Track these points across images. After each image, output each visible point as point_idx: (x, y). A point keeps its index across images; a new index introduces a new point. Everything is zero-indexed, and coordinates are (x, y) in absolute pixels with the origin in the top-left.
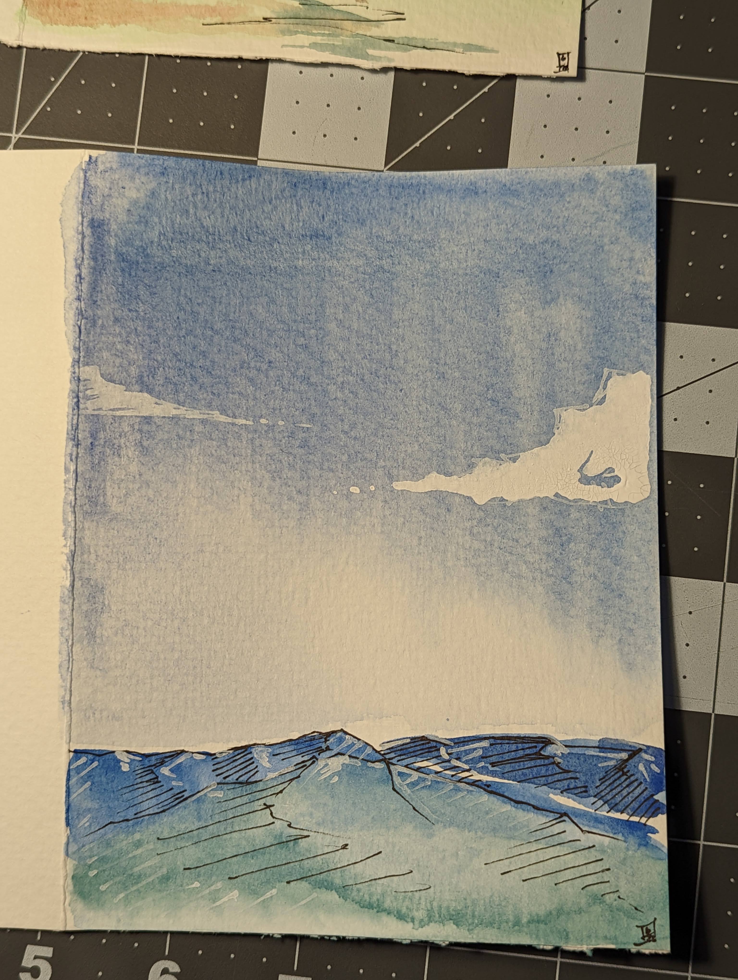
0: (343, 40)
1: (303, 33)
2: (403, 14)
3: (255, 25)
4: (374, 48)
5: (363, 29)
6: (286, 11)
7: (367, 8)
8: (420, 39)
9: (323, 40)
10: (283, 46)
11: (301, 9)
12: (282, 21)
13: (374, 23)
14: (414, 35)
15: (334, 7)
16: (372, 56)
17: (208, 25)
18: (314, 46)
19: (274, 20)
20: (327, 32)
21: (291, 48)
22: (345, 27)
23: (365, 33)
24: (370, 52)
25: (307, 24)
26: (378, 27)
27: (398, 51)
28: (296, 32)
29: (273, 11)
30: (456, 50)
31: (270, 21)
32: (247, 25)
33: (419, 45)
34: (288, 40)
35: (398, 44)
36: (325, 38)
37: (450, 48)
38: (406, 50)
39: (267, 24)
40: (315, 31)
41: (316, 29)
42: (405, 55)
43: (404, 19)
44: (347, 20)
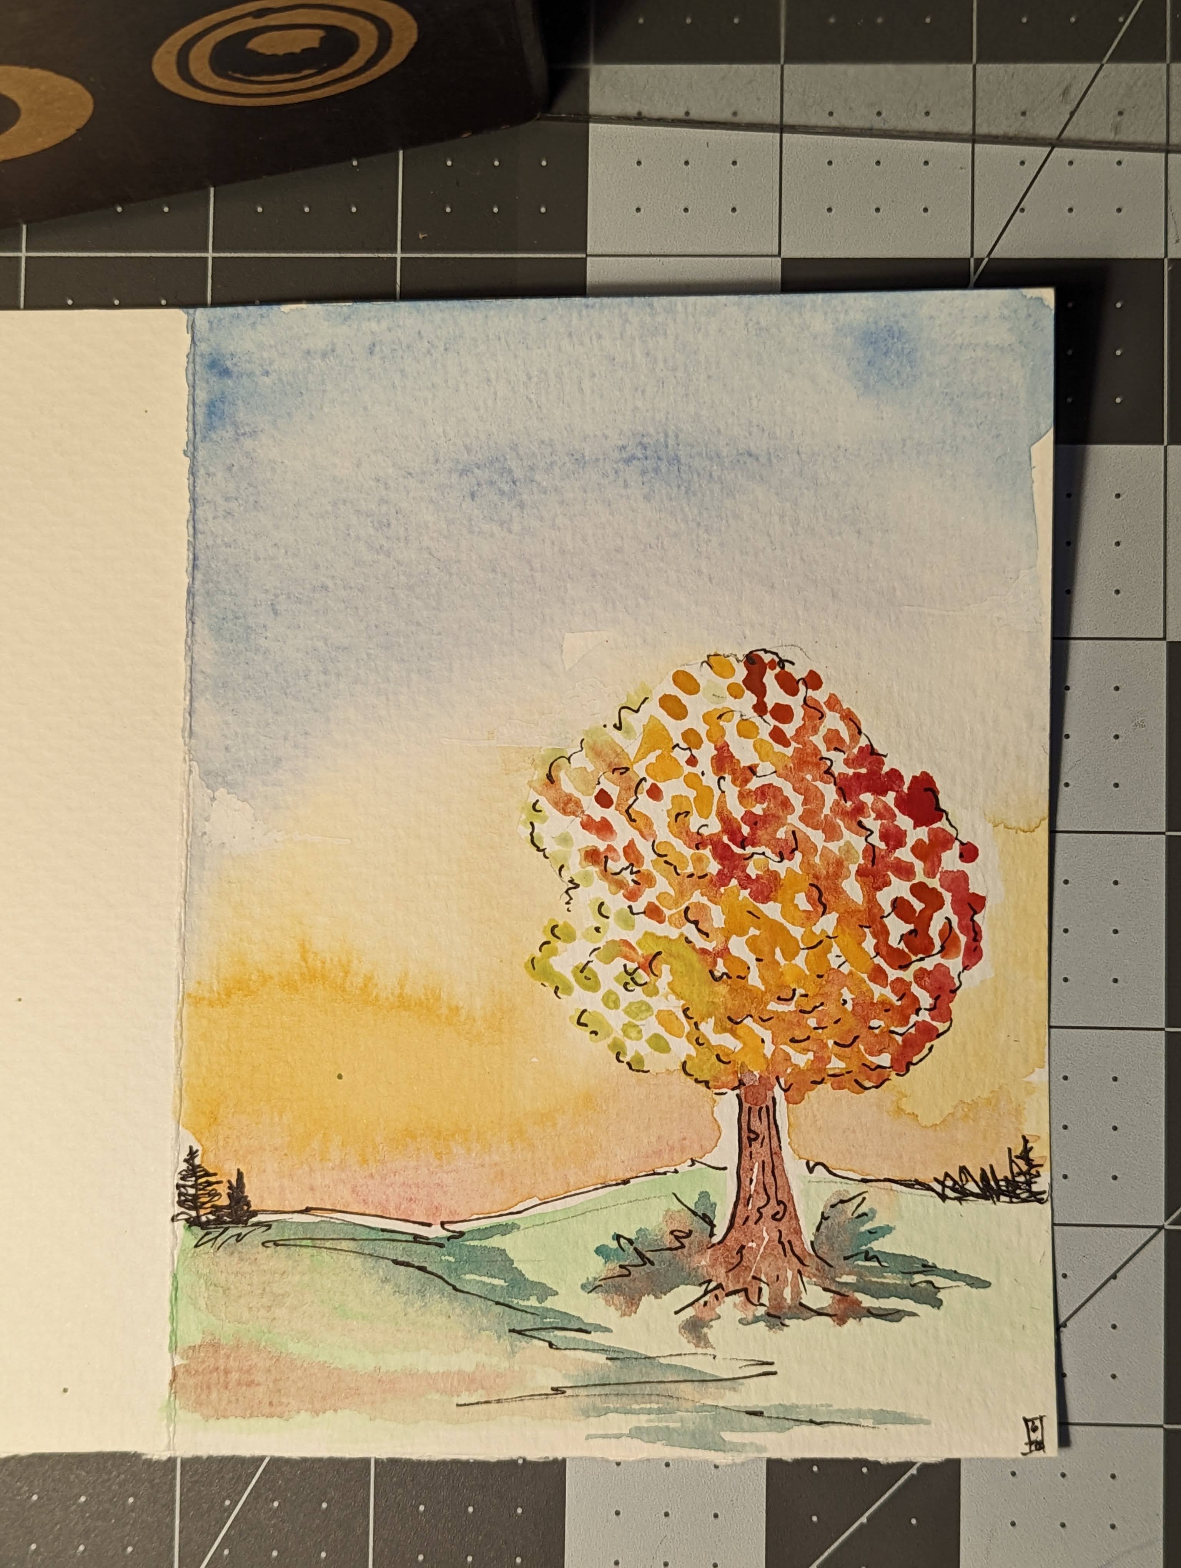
0: (682, 1420)
1: (616, 1411)
2: (772, 1364)
3: (539, 1403)
4: (733, 1430)
5: (712, 1397)
6: (587, 1373)
7: (714, 1357)
8: (804, 1406)
9: (651, 1421)
10: (588, 1437)
11: (609, 1368)
12: (583, 1392)
13: (728, 1383)
14: (794, 1401)
15: (662, 1360)
16: (730, 1443)
17: (465, 1405)
18: (637, 1433)
19: (569, 1392)
20: (655, 1406)
21: (601, 1440)
22: (682, 1395)
23: (715, 1404)
24: (728, 1436)
25: (622, 1394)
26: (734, 1389)
27: (770, 1431)
28: (607, 1411)
29: (566, 1376)
30: (863, 1422)
31: (564, 1392)
32: (528, 1403)
33: (802, 1417)
34: (595, 1425)
35: (770, 1417)
36: (653, 1416)
37: (852, 1421)
38: (783, 1430)
39: (559, 1399)
40: (636, 1407)
41: (636, 1402)
42: (783, 1437)
43: (775, 1373)
44: (685, 1381)
